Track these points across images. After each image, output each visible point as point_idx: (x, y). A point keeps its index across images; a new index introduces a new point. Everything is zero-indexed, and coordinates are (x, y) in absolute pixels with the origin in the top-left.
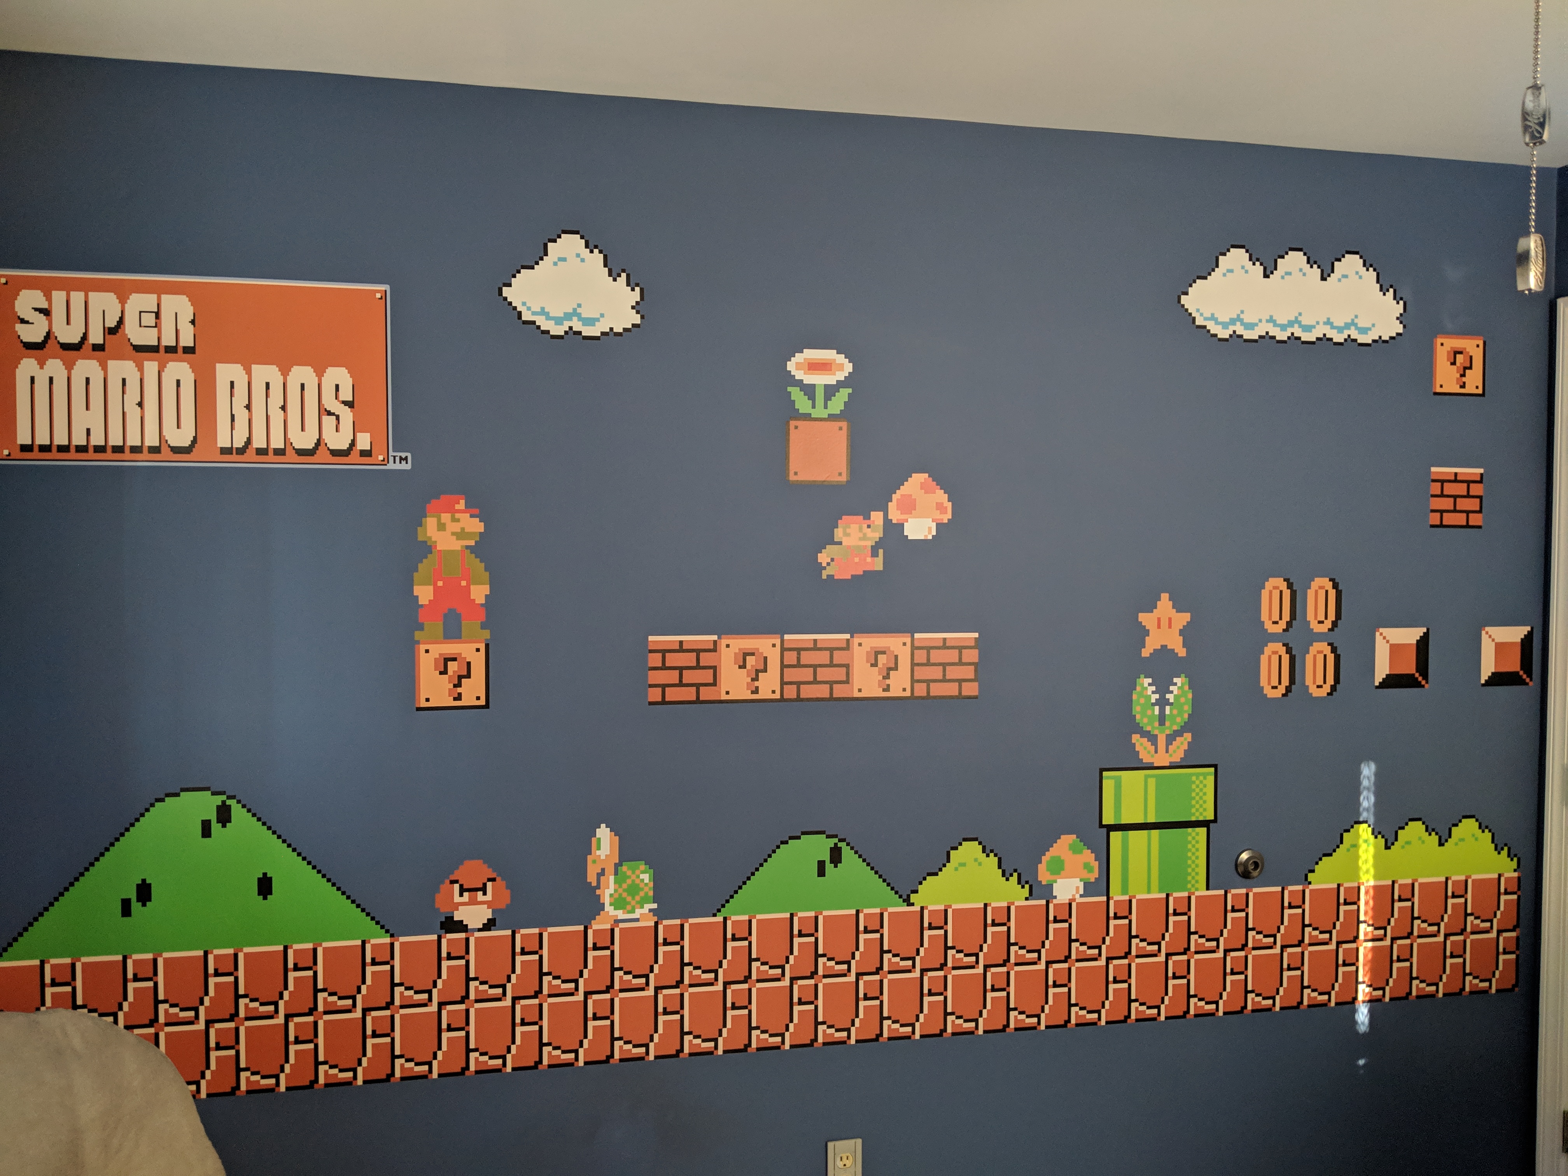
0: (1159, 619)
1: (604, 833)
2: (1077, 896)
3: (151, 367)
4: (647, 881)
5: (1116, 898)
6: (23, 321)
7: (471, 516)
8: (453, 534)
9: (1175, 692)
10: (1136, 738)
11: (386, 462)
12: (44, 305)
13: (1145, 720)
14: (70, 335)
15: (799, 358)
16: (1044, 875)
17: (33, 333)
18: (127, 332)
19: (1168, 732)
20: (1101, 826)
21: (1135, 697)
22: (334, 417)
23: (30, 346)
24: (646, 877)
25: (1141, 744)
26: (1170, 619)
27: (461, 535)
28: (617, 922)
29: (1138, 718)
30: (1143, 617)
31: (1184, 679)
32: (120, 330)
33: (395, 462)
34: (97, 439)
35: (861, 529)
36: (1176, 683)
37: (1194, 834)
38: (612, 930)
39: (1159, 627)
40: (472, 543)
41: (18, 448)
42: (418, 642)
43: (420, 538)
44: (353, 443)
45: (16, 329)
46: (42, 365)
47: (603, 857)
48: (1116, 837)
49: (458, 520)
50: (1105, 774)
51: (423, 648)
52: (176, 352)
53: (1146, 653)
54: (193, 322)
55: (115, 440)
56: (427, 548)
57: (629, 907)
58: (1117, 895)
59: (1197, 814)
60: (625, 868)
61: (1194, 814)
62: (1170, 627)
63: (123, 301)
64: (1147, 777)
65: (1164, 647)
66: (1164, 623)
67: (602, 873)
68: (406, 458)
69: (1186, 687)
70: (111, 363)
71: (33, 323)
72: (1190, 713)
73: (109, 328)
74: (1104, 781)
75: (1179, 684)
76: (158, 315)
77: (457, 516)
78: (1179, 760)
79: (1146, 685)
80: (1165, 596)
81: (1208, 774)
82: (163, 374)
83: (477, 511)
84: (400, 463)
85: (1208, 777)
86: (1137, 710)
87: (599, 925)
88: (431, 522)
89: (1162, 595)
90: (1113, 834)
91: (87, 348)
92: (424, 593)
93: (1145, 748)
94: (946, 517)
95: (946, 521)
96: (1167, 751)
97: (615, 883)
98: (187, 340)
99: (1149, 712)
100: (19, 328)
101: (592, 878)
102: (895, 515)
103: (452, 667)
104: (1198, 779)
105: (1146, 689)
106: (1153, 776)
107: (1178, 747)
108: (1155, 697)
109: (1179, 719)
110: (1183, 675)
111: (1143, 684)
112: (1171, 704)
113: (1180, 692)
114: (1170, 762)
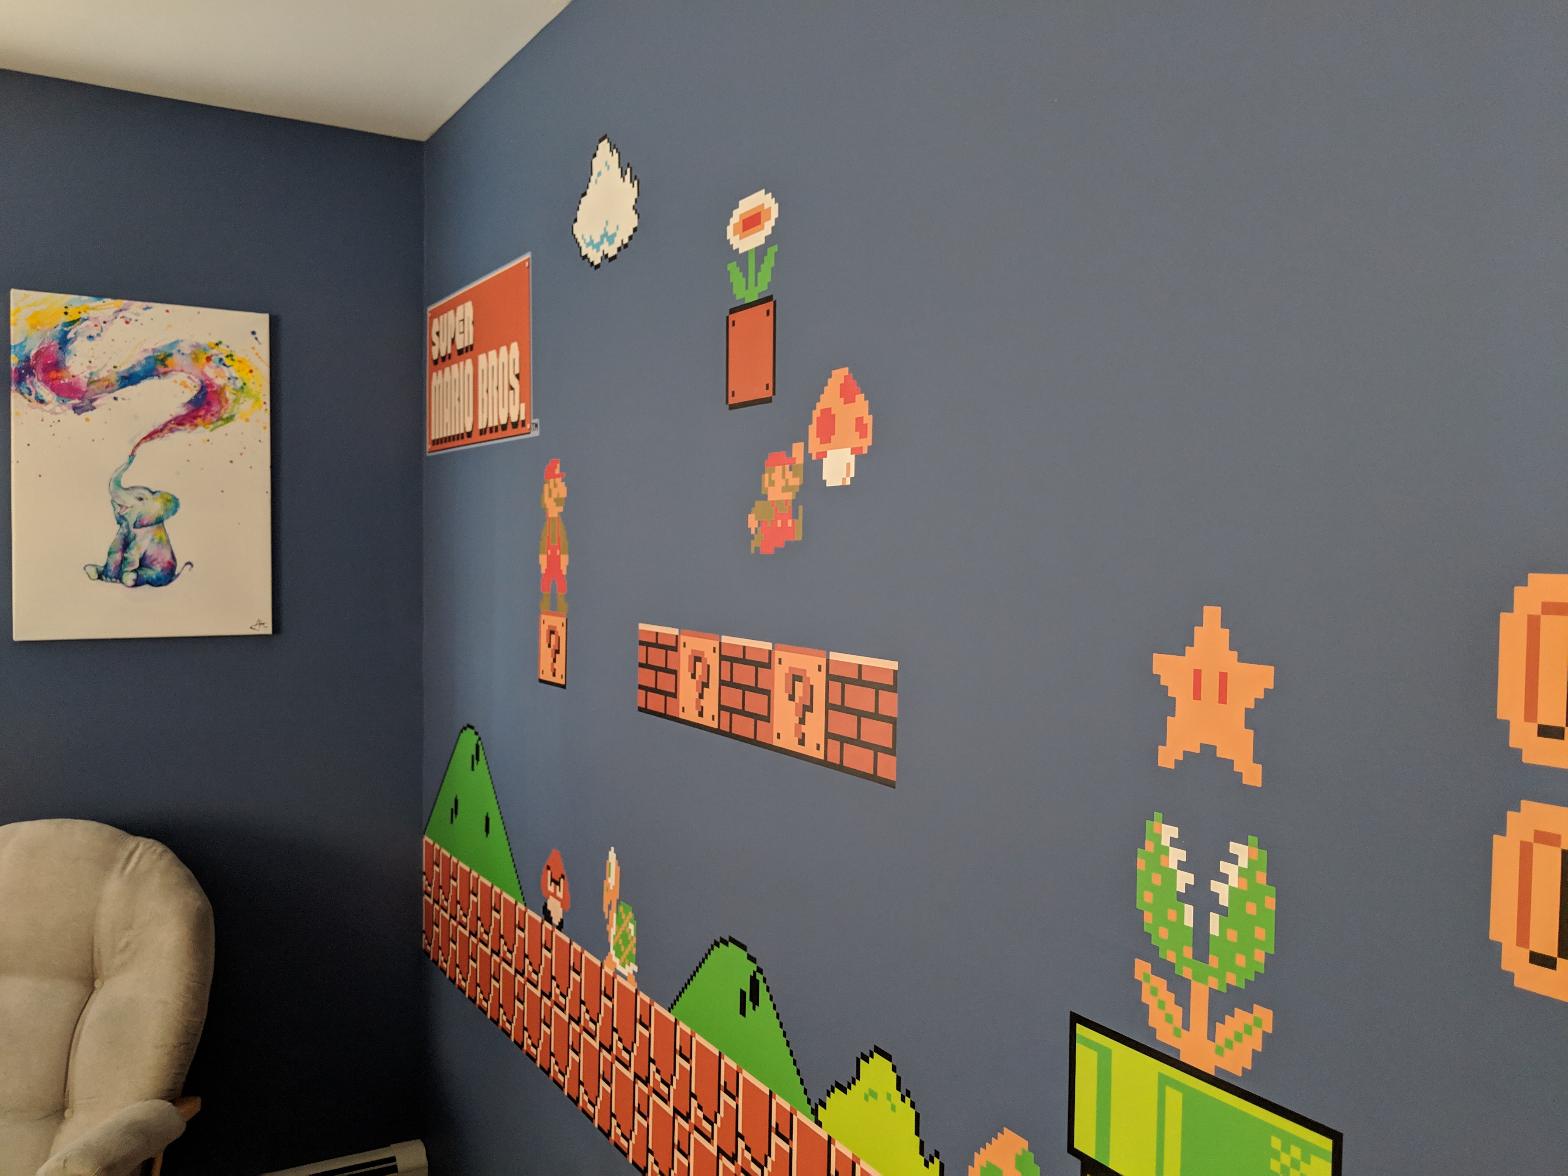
0: (1197, 674)
1: (612, 858)
3: (462, 366)
4: (633, 933)
6: (434, 344)
7: (562, 480)
8: (555, 500)
9: (1234, 881)
10: (1142, 969)
11: (530, 431)
12: (438, 329)
13: (1164, 933)
14: (443, 350)
15: (735, 217)
17: (435, 353)
18: (456, 340)
19: (1214, 983)
20: (1071, 1148)
21: (1141, 864)
22: (513, 391)
23: (435, 363)
24: (632, 929)
25: (1154, 992)
26: (1223, 677)
27: (558, 501)
28: (616, 972)
29: (1148, 919)
30: (1162, 665)
31: (1256, 850)
33: (533, 430)
34: (449, 432)
35: (784, 475)
36: (1236, 857)
39: (1197, 695)
40: (562, 509)
41: (432, 443)
42: (540, 612)
43: (543, 506)
44: (519, 415)
46: (437, 376)
47: (611, 887)
49: (557, 486)
50: (1080, 1030)
52: (468, 351)
53: (1167, 758)
54: (473, 324)
55: (453, 431)
56: (545, 516)
57: (622, 959)
60: (622, 909)
62: (1223, 699)
63: (455, 315)
64: (1163, 1082)
65: (1208, 750)
66: (1210, 686)
67: (610, 907)
68: (538, 424)
69: (1261, 877)
70: (452, 368)
72: (1271, 951)
73: (452, 340)
74: (1078, 1046)
75: (1243, 862)
76: (464, 322)
77: (557, 481)
78: (1238, 1073)
79: (1166, 842)
80: (1212, 614)
81: (1318, 1151)
82: (465, 371)
83: (564, 475)
84: (536, 430)
85: (1314, 1159)
86: (1145, 898)
87: (608, 967)
88: (546, 488)
89: (1207, 609)
91: (447, 358)
92: (543, 563)
93: (1161, 1005)
94: (866, 444)
95: (865, 450)
96: (1211, 1036)
97: (617, 922)
98: (471, 340)
99: (1172, 915)
100: (433, 350)
101: (605, 910)
102: (814, 445)
103: (553, 640)
104: (1286, 1149)
105: (1166, 851)
106: (1177, 1086)
107: (1238, 1037)
108: (1185, 879)
109: (1240, 960)
110: (1253, 840)
111: (1159, 837)
112: (1223, 911)
113: (1245, 881)
114: (1215, 1067)
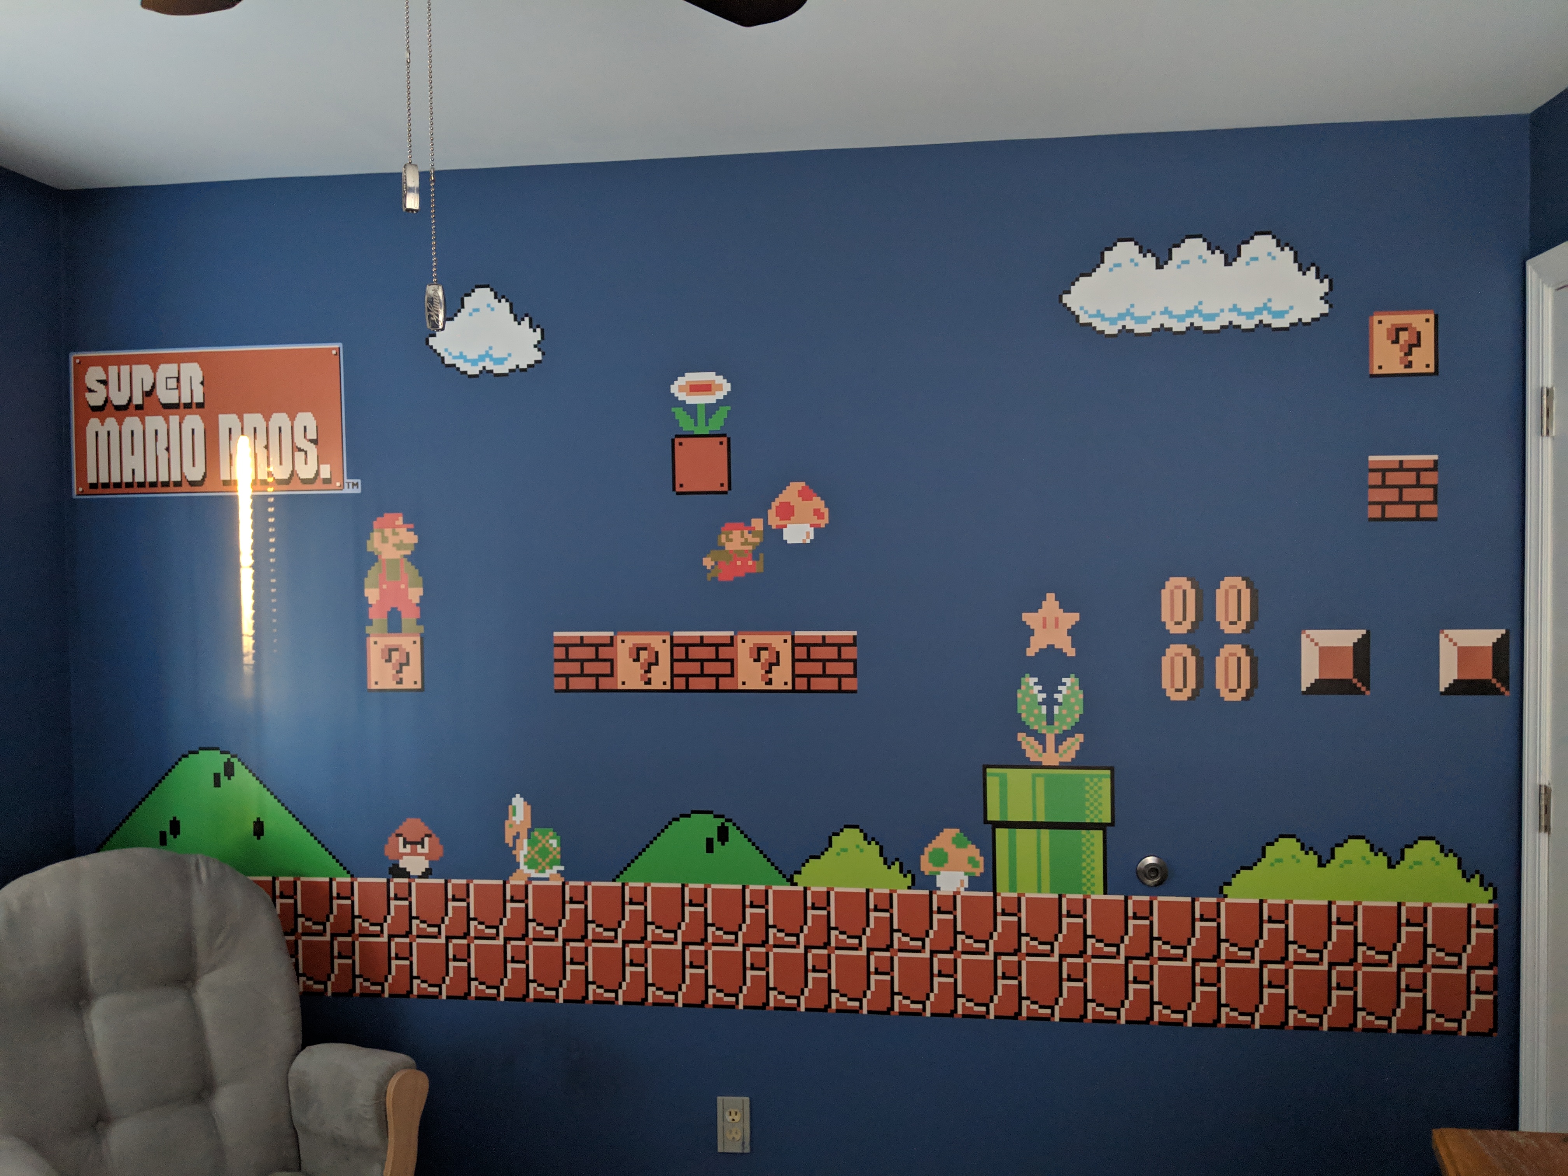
0: (1044, 619)
1: (518, 802)
2: (962, 890)
3: (174, 419)
4: (555, 845)
5: (1004, 895)
6: (91, 391)
7: (409, 530)
8: (394, 545)
9: (1065, 692)
10: (1021, 736)
11: (341, 488)
12: (104, 377)
13: (1032, 719)
14: (120, 399)
15: (681, 381)
16: (926, 866)
17: (95, 399)
18: (158, 394)
19: (1057, 732)
20: (986, 822)
21: (1019, 695)
22: (303, 453)
23: (96, 409)
24: (554, 843)
25: (1028, 743)
26: (1057, 619)
27: (399, 546)
28: (530, 879)
29: (1024, 716)
30: (1027, 617)
31: (1074, 679)
32: (154, 393)
33: (349, 488)
34: (139, 478)
35: (742, 536)
36: (1065, 683)
37: (1088, 836)
38: (526, 887)
39: (1044, 626)
40: (409, 552)
41: (89, 486)
42: (369, 635)
43: (369, 549)
44: (318, 473)
45: (86, 396)
46: (102, 422)
47: (518, 823)
48: (1002, 834)
49: (397, 534)
50: (989, 770)
51: (372, 640)
52: (191, 407)
53: (1031, 652)
54: (202, 383)
55: (151, 478)
56: (374, 558)
57: (540, 868)
58: (1004, 892)
59: (1092, 816)
60: (536, 833)
61: (1088, 816)
62: (1057, 626)
63: (155, 370)
64: (1034, 777)
65: (1051, 647)
66: (1051, 622)
67: (517, 837)
68: (357, 483)
69: (1077, 688)
70: (147, 418)
71: (96, 392)
72: (1082, 713)
73: (147, 392)
74: (988, 778)
75: (1069, 684)
76: (178, 379)
77: (397, 530)
78: (1070, 761)
79: (1031, 684)
80: (1050, 596)
81: (1105, 776)
82: (183, 425)
83: (411, 526)
84: (353, 488)
85: (1103, 779)
86: (1022, 708)
87: (516, 880)
88: (376, 536)
89: (1048, 595)
90: (999, 831)
91: (132, 408)
92: (372, 594)
93: (1032, 747)
94: (823, 523)
95: (823, 526)
96: (1057, 751)
97: (529, 845)
98: (198, 398)
99: (1036, 711)
100: (88, 395)
101: (509, 840)
102: (774, 521)
103: (395, 656)
104: (1092, 780)
105: (1032, 688)
106: (1039, 775)
107: (1069, 748)
108: (1041, 697)
109: (1069, 720)
110: (1073, 675)
111: (1028, 683)
112: (1060, 704)
113: (1070, 692)
114: (1060, 762)
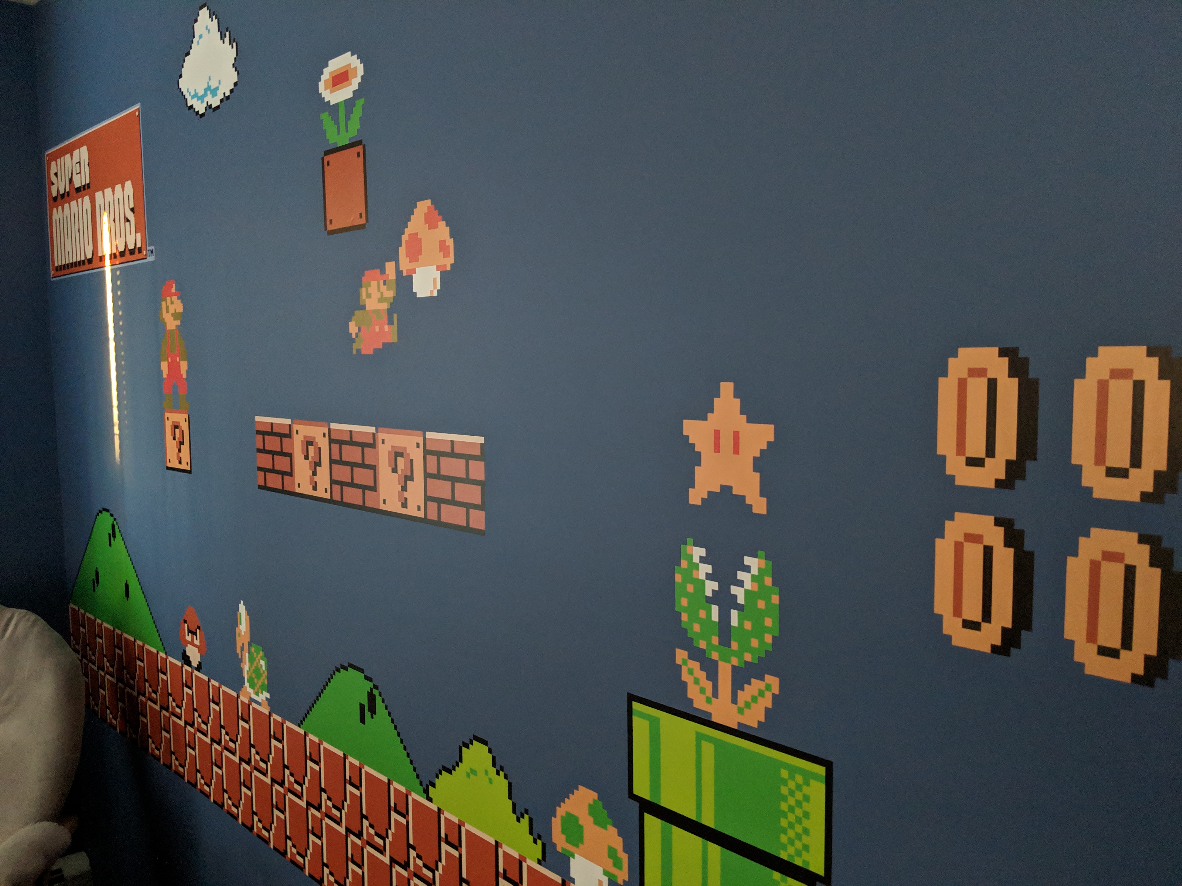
0: (717, 433)
1: (242, 609)
3: (80, 202)
4: (264, 668)
7: (178, 298)
8: (172, 315)
9: (748, 585)
10: (681, 655)
11: (146, 257)
12: (56, 171)
13: (697, 628)
14: (62, 188)
15: (325, 74)
16: (558, 837)
19: (735, 661)
20: (632, 794)
21: (678, 578)
22: (129, 223)
24: (263, 664)
25: (691, 672)
26: (736, 435)
27: (175, 316)
28: (251, 700)
29: (684, 617)
30: (690, 428)
31: (763, 561)
32: (72, 179)
35: (379, 289)
36: (749, 567)
39: (717, 449)
40: (179, 322)
41: (55, 269)
42: (164, 411)
43: (161, 320)
44: (136, 243)
46: (57, 211)
47: (243, 633)
48: (652, 825)
49: (173, 303)
50: (635, 706)
52: (86, 189)
53: (696, 497)
54: (89, 165)
56: (164, 329)
57: (256, 689)
59: (791, 850)
60: (253, 649)
61: (783, 846)
62: (736, 451)
63: (71, 158)
64: (699, 738)
65: (726, 489)
66: (726, 442)
67: (242, 649)
68: (152, 252)
69: (768, 581)
70: (71, 204)
72: (777, 634)
74: (635, 719)
75: (755, 571)
76: (80, 164)
77: (173, 298)
78: (755, 725)
79: (696, 560)
80: (727, 388)
81: (815, 776)
82: (83, 207)
83: (180, 294)
84: (151, 255)
85: (812, 782)
86: (682, 603)
87: (243, 697)
88: (164, 305)
89: (723, 385)
90: (648, 819)
91: (66, 195)
92: (163, 369)
93: (697, 681)
94: (449, 262)
95: (448, 267)
96: (734, 700)
97: (249, 660)
98: (88, 179)
99: (702, 614)
101: (238, 651)
102: (404, 264)
103: (177, 433)
104: (792, 777)
105: (697, 567)
106: (710, 739)
107: (754, 699)
108: (711, 586)
109: (755, 643)
110: (761, 553)
111: (691, 557)
112: (740, 608)
113: (756, 585)
114: (739, 724)
